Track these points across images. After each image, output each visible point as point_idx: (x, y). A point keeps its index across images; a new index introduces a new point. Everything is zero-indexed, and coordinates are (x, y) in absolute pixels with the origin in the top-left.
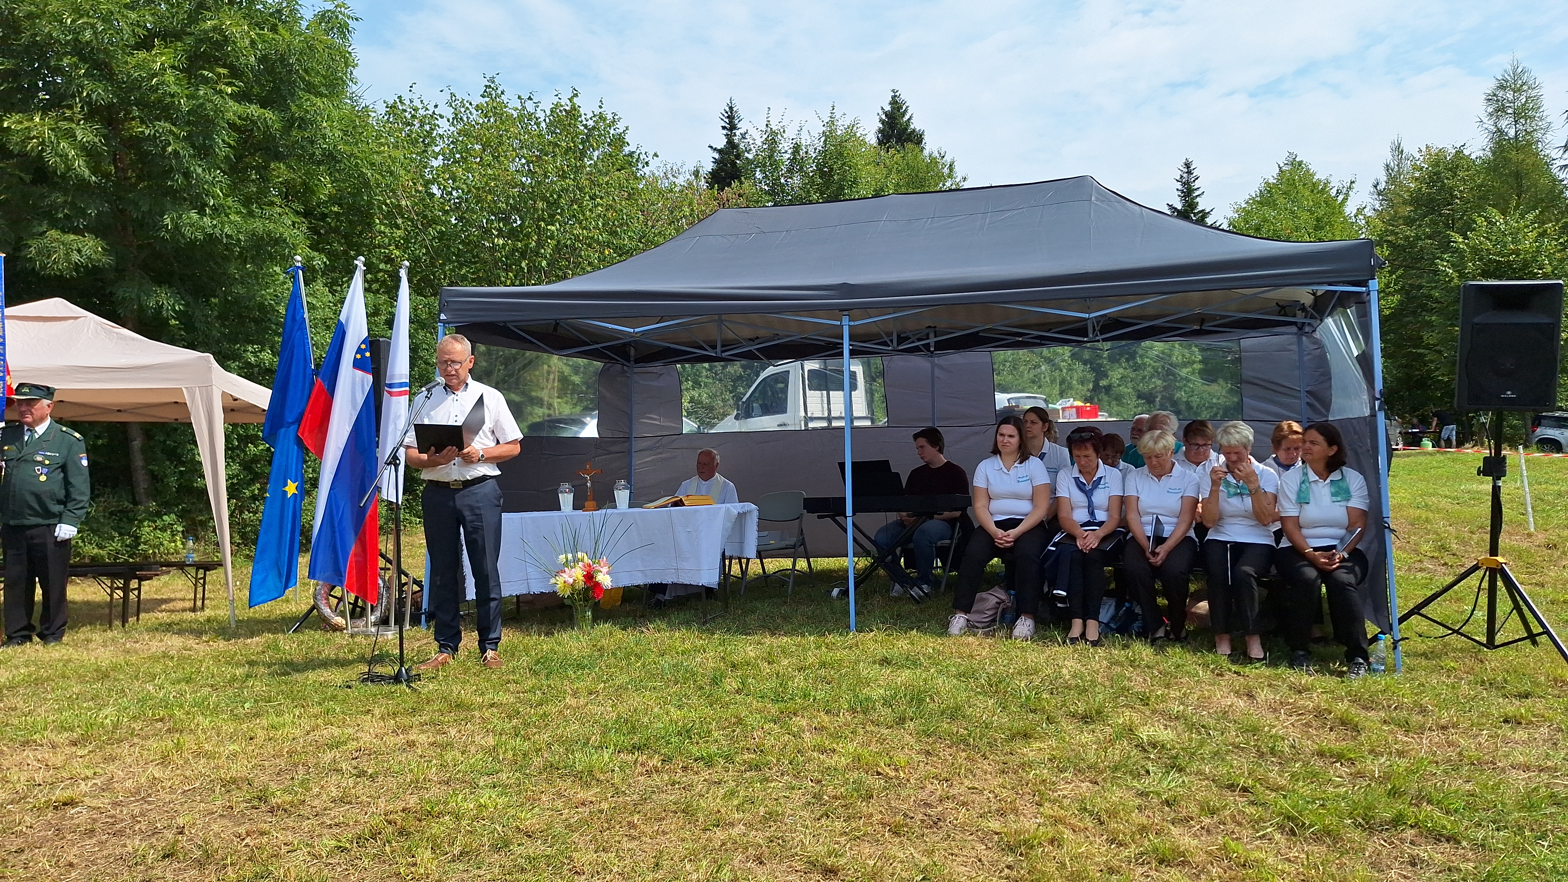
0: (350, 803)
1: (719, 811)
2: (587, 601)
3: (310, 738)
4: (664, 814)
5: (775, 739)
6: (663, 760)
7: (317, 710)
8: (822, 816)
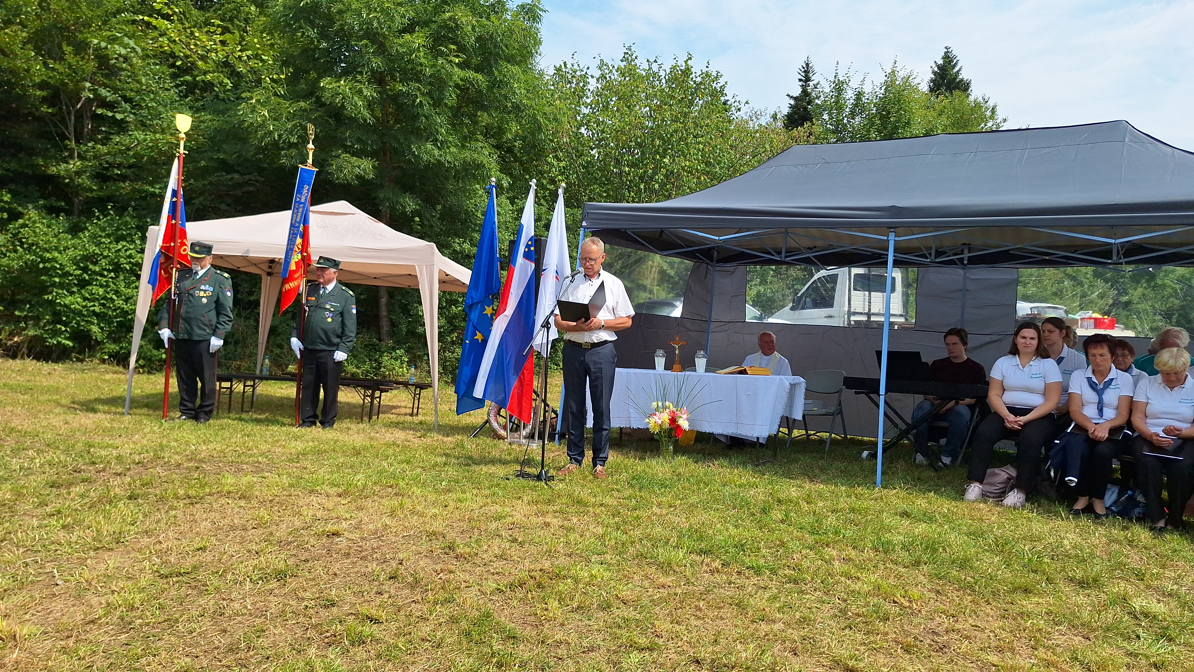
0: (506, 559)
1: (764, 610)
2: (670, 438)
3: (482, 511)
4: (722, 605)
5: (810, 562)
6: (723, 564)
7: (487, 492)
8: (846, 627)
